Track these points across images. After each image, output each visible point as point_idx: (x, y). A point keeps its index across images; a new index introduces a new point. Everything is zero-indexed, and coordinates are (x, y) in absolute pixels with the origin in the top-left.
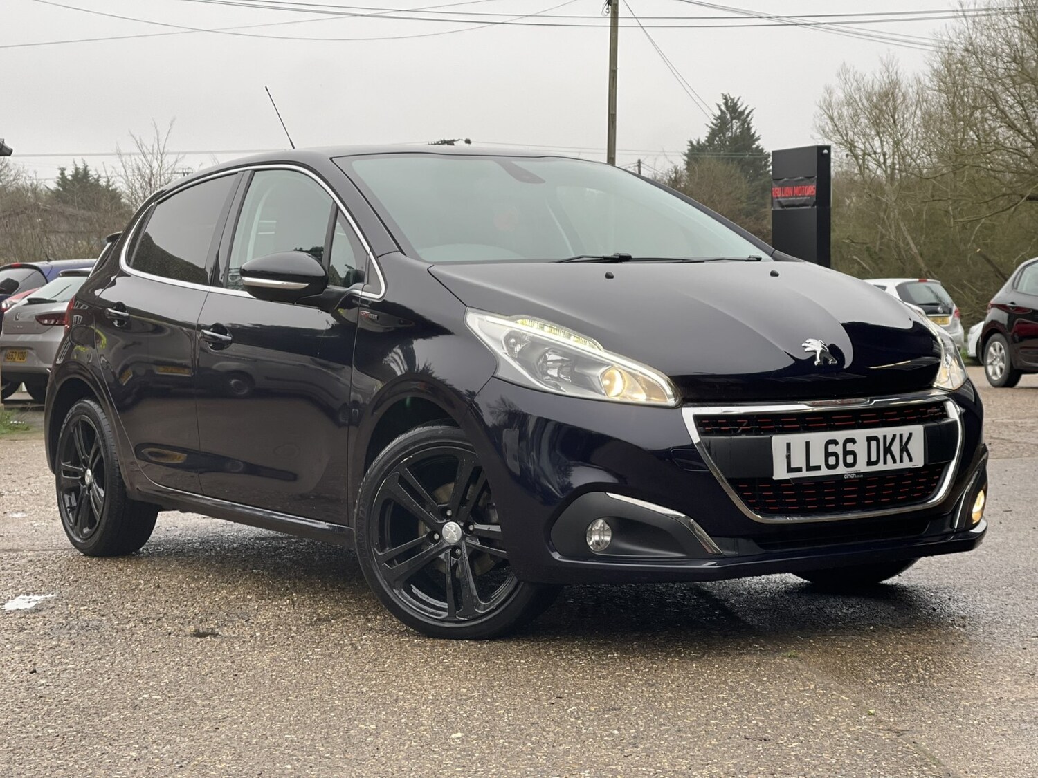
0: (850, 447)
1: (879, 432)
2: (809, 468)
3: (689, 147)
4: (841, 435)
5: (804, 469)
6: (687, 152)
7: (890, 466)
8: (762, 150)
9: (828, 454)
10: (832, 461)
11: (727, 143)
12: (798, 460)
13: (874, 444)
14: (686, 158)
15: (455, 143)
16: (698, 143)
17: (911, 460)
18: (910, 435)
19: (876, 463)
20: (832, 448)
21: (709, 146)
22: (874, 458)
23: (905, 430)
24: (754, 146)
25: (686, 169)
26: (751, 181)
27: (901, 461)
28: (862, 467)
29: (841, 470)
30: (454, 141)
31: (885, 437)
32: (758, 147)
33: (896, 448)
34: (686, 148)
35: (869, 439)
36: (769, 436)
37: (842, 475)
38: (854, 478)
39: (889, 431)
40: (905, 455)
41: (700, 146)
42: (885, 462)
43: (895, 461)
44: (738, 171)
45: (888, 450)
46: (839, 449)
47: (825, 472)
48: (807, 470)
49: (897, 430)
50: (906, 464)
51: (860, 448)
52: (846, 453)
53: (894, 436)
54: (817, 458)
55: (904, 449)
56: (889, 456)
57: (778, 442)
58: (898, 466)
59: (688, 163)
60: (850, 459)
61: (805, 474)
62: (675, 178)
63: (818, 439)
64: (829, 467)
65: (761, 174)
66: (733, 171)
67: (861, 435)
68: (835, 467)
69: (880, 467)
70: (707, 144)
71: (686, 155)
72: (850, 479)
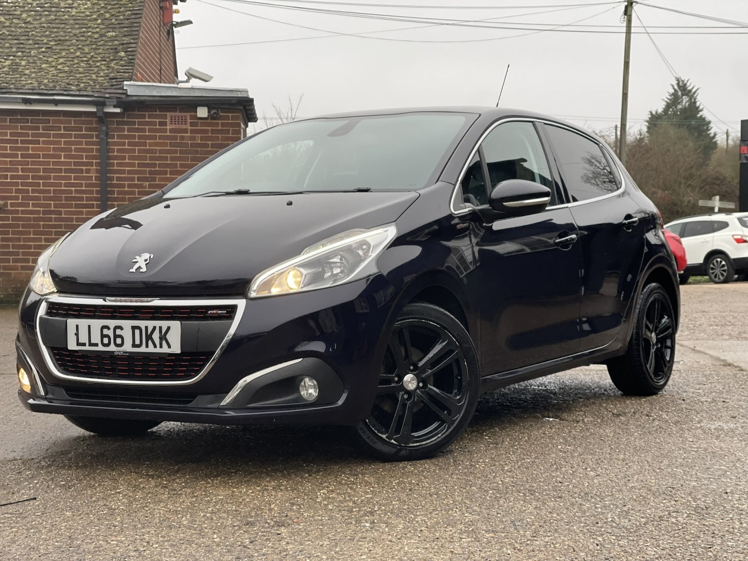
0: (118, 332)
1: (142, 324)
2: (91, 344)
3: (650, 116)
4: (112, 323)
5: (87, 344)
6: (648, 119)
7: (151, 349)
9: (103, 336)
10: (106, 341)
11: (679, 113)
12: (84, 338)
13: (137, 332)
14: (647, 124)
16: (656, 113)
17: (169, 346)
18: (169, 328)
19: (139, 346)
20: (105, 332)
21: (665, 115)
22: (137, 342)
23: (164, 324)
24: (699, 115)
25: (647, 132)
26: (696, 141)
27: (161, 346)
28: (128, 347)
29: (112, 348)
31: (146, 328)
33: (156, 336)
34: (647, 117)
35: (134, 328)
36: (65, 319)
37: (113, 352)
38: (122, 355)
39: (151, 324)
40: (164, 342)
41: (658, 115)
42: (147, 346)
43: (155, 346)
44: (687, 134)
45: (149, 337)
46: (110, 333)
47: (100, 348)
48: (89, 345)
49: (158, 323)
50: (165, 350)
51: (127, 334)
52: (116, 336)
53: (154, 328)
54: (96, 338)
55: (163, 337)
56: (150, 342)
57: (72, 323)
58: (158, 350)
59: (649, 128)
60: (119, 341)
61: (87, 348)
62: (640, 138)
63: (97, 324)
64: (104, 345)
65: (703, 136)
66: (683, 133)
67: (127, 324)
68: (108, 345)
69: (143, 349)
70: (663, 113)
71: (647, 121)
72: (118, 355)
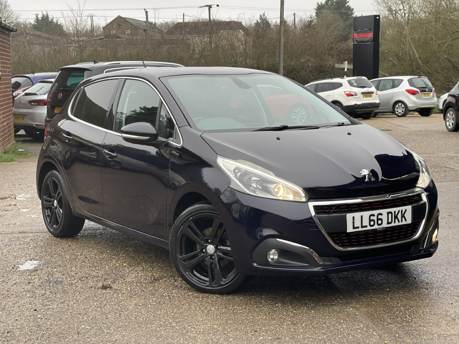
0: (380, 217)
1: (392, 210)
2: (362, 227)
4: (376, 212)
5: (360, 227)
6: (316, 8)
7: (397, 224)
8: (350, 7)
9: (370, 220)
10: (372, 223)
11: (335, 4)
12: (358, 224)
13: (390, 215)
14: (316, 11)
15: (212, 6)
16: (321, 4)
17: (406, 220)
18: (406, 210)
19: (391, 223)
20: (372, 218)
21: (326, 5)
22: (390, 221)
23: (403, 208)
24: (346, 5)
25: (316, 16)
26: (345, 21)
27: (402, 221)
28: (385, 225)
29: (376, 227)
30: (212, 5)
31: (395, 212)
32: (348, 6)
33: (399, 216)
35: (388, 213)
36: (345, 214)
37: (376, 229)
38: (382, 230)
39: (396, 209)
40: (403, 219)
42: (395, 222)
43: (399, 222)
44: (339, 17)
45: (396, 217)
46: (375, 218)
47: (369, 228)
48: (361, 228)
49: (400, 209)
50: (404, 223)
51: (384, 217)
52: (378, 219)
53: (399, 211)
54: (366, 222)
55: (403, 216)
56: (396, 220)
57: (349, 216)
58: (401, 223)
59: (317, 13)
60: (380, 222)
61: (360, 229)
62: (311, 20)
63: (366, 214)
64: (371, 226)
65: (349, 18)
66: (337, 17)
67: (384, 211)
68: (373, 225)
69: (393, 224)
71: (316, 9)
72: (379, 230)
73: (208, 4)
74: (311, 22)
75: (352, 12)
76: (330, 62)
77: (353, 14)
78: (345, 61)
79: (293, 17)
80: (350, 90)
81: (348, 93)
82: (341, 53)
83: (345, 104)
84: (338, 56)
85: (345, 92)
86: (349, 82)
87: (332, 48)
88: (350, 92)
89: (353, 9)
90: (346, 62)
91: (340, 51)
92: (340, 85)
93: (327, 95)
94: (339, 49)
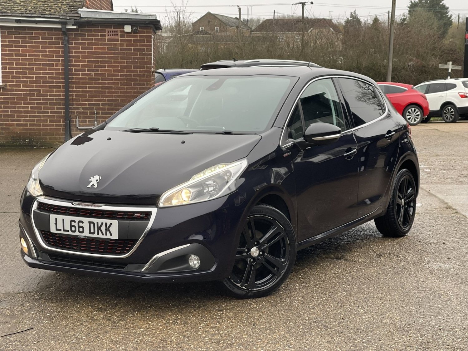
0: (81, 224)
1: (95, 220)
2: (64, 230)
3: (410, 4)
4: (77, 219)
5: (62, 230)
6: (409, 6)
7: (100, 236)
8: (445, 5)
9: (71, 226)
10: (73, 229)
11: (429, 2)
12: (60, 226)
13: (92, 225)
14: (409, 9)
15: (306, 4)
16: (415, 2)
17: (111, 235)
18: (111, 224)
19: (94, 233)
20: (73, 223)
21: (420, 3)
22: (92, 231)
23: (108, 221)
24: (441, 4)
25: (409, 14)
26: (440, 19)
27: (106, 235)
28: (86, 234)
29: (77, 233)
30: (306, 2)
31: (98, 223)
32: (443, 4)
33: (103, 228)
34: (409, 4)
35: (90, 223)
36: (49, 214)
37: (78, 236)
38: (83, 238)
39: (100, 221)
40: (108, 232)
41: (416, 3)
42: (98, 234)
43: (103, 234)
44: (434, 16)
45: (99, 229)
46: (76, 224)
47: (70, 233)
48: (63, 231)
49: (104, 221)
50: (109, 236)
51: (86, 225)
52: (79, 227)
53: (102, 223)
54: (67, 227)
55: (107, 229)
56: (100, 232)
57: (53, 217)
58: (104, 237)
59: (409, 11)
60: (81, 230)
61: (62, 232)
62: (404, 18)
63: (68, 219)
64: (72, 231)
65: (444, 17)
66: (431, 15)
67: (86, 220)
68: (75, 231)
69: (95, 235)
70: (419, 2)
71: (409, 7)
72: (81, 238)
73: (302, 2)
74: (404, 20)
75: (447, 11)
76: (433, 62)
77: (448, 13)
78: (449, 61)
79: (388, 15)
80: (464, 91)
81: (462, 94)
82: (444, 54)
83: (458, 105)
84: (441, 56)
85: (459, 93)
86: (464, 83)
87: (434, 48)
88: (464, 93)
89: (448, 8)
90: (451, 63)
91: (443, 51)
92: (454, 86)
93: (439, 95)
94: (442, 49)
